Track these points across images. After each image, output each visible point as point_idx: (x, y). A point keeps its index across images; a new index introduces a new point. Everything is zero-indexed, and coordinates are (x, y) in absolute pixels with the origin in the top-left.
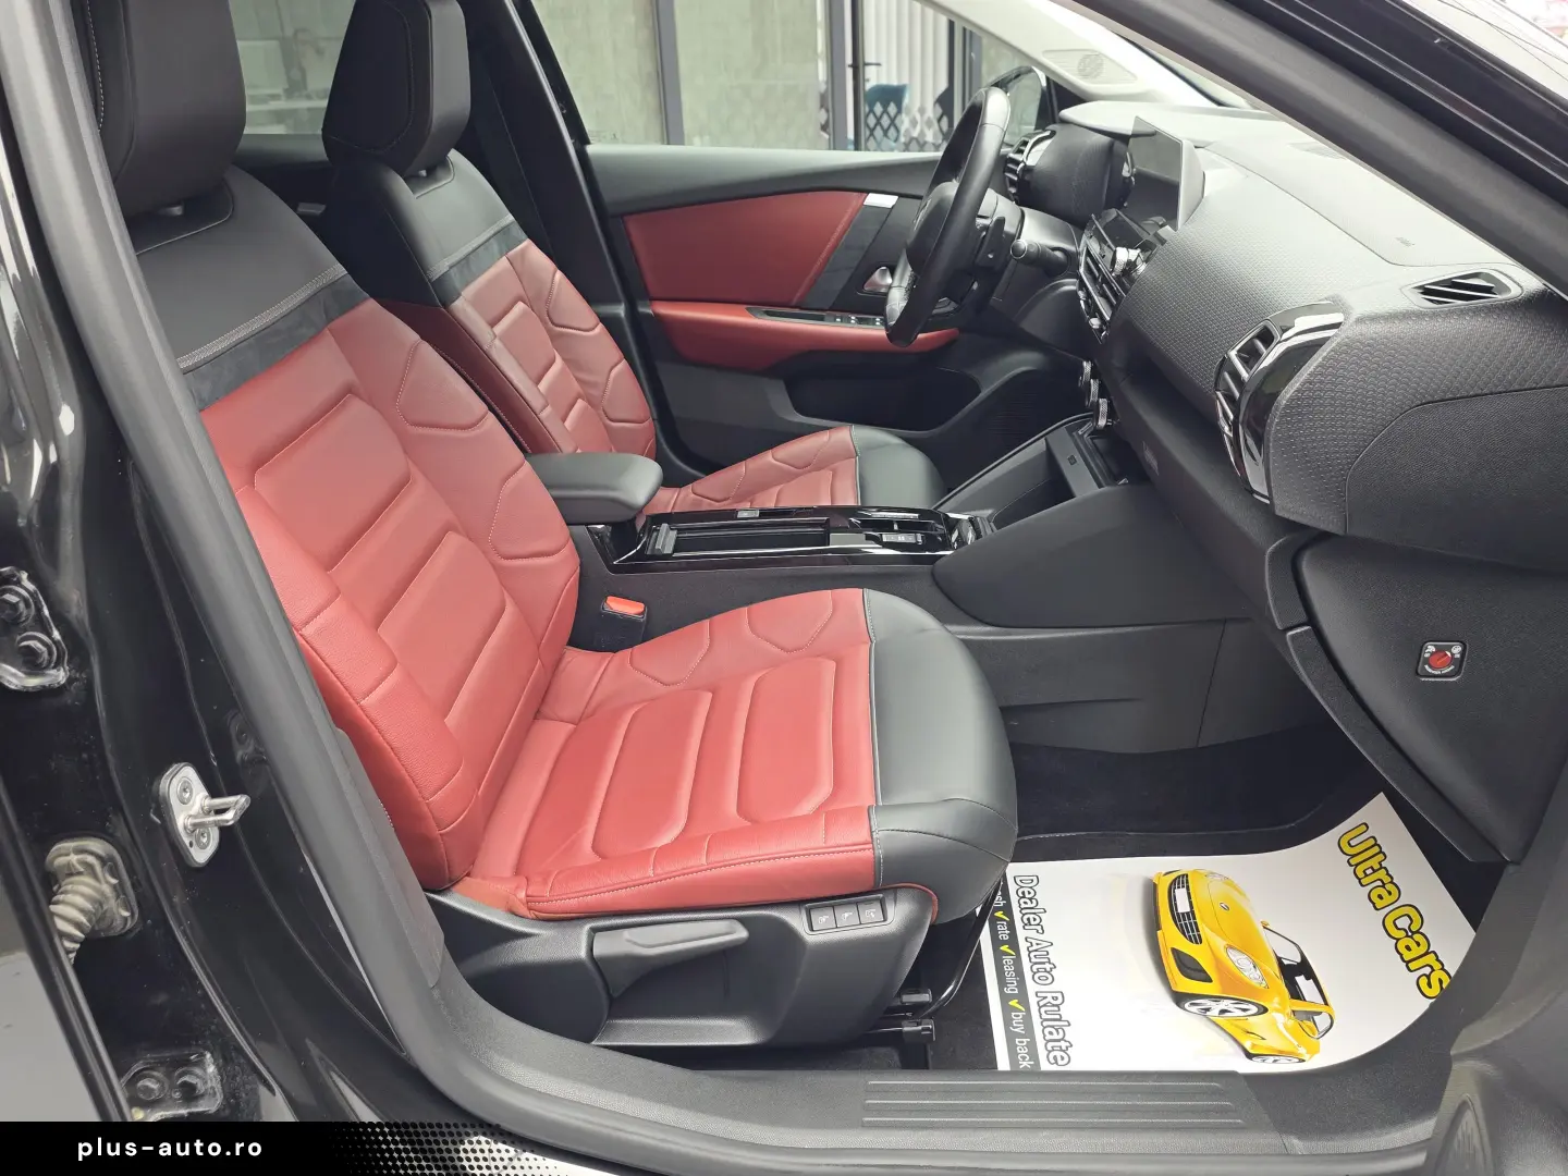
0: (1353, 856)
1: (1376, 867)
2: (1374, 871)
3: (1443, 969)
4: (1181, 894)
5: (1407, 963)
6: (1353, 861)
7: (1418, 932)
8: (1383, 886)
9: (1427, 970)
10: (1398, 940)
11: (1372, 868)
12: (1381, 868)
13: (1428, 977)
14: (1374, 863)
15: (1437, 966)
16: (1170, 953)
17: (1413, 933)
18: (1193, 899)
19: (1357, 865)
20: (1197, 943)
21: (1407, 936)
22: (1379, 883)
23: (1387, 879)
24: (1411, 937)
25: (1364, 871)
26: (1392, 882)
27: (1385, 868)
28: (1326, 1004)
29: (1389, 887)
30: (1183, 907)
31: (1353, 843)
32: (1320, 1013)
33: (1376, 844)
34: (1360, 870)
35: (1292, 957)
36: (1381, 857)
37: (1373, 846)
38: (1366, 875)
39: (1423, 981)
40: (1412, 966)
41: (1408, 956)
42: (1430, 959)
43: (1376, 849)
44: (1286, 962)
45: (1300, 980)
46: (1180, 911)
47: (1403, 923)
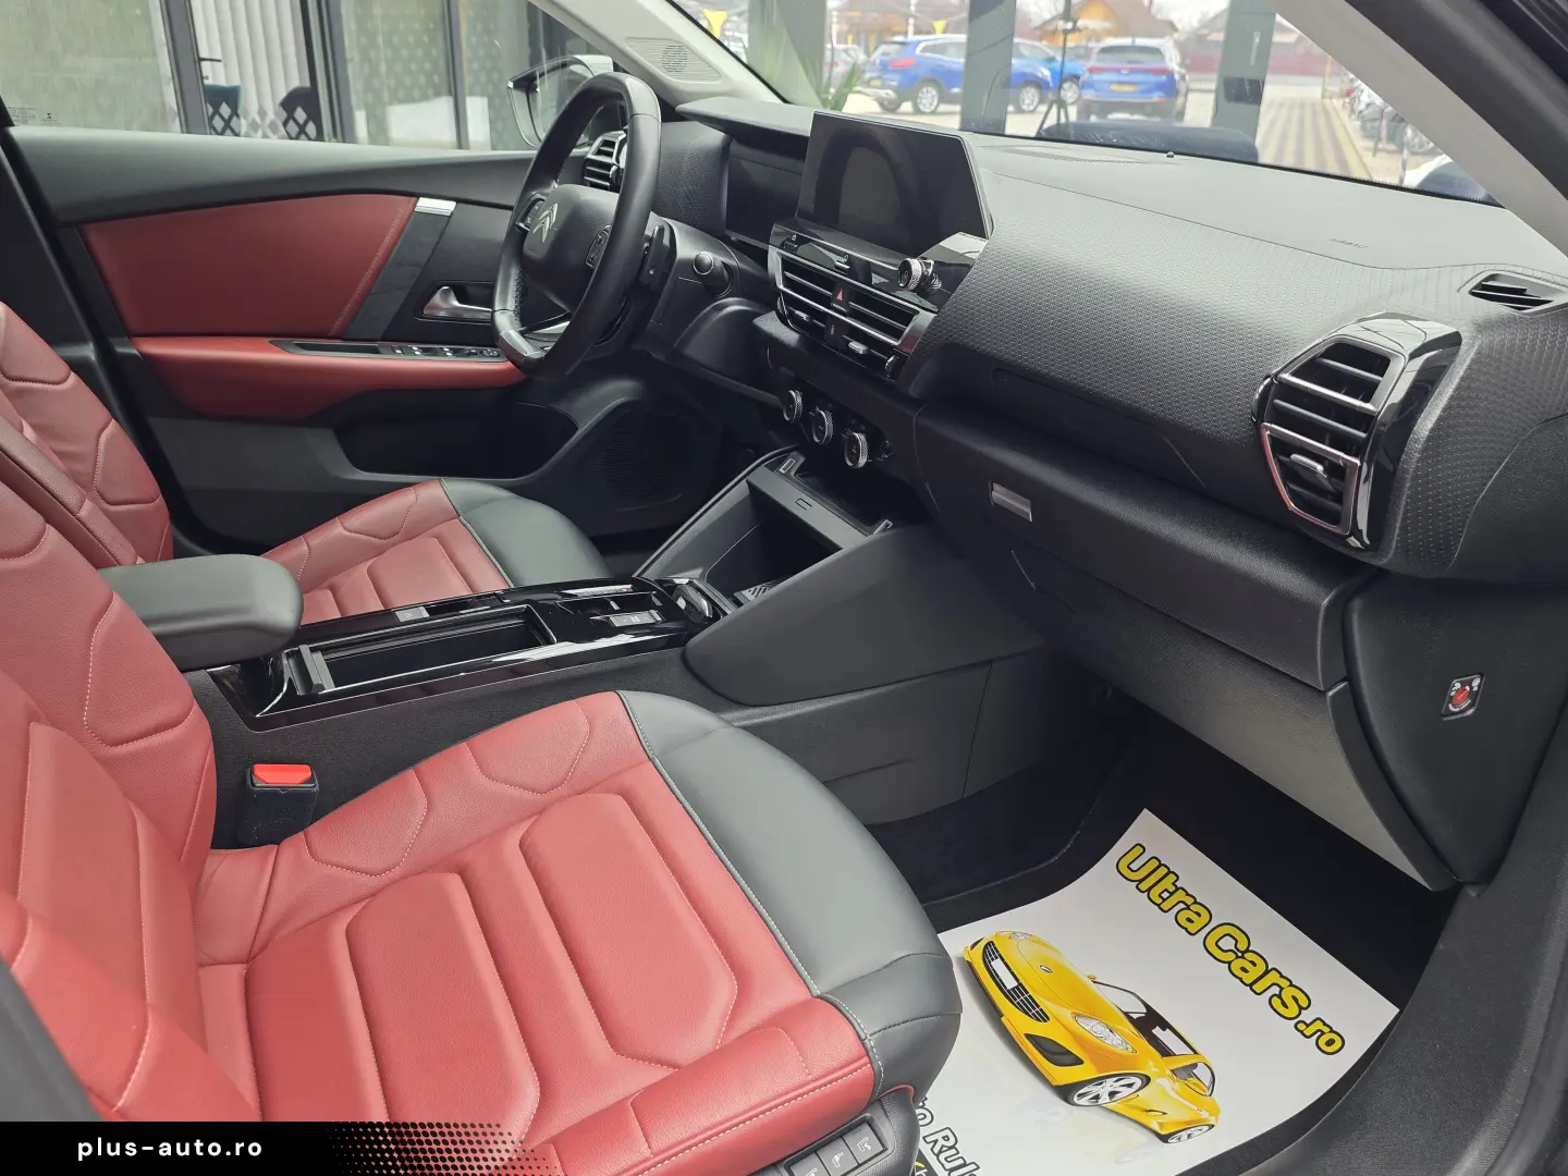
0: (1141, 881)
1: (1172, 889)
2: (1171, 894)
3: (1291, 985)
4: (997, 965)
5: (1251, 985)
6: (1144, 886)
7: (1247, 951)
8: (1188, 908)
9: (1275, 990)
10: (1229, 963)
11: (1166, 890)
12: (1177, 889)
13: (1279, 996)
14: (1167, 884)
15: (1284, 983)
16: (1027, 1041)
17: (1243, 953)
18: (1013, 970)
19: (1149, 890)
20: (1045, 1021)
21: (1238, 957)
22: (1182, 906)
23: (1189, 901)
24: (1242, 957)
25: (1160, 896)
26: (1195, 902)
27: (1182, 889)
28: (1195, 1052)
29: (1195, 908)
30: (1010, 983)
31: (1134, 867)
32: (1195, 1066)
33: (1161, 865)
34: (1154, 894)
35: (1139, 1011)
36: (1172, 878)
37: (1158, 868)
38: (1164, 900)
39: (1276, 1002)
40: (1258, 987)
41: (1248, 978)
42: (1273, 977)
43: (1163, 871)
44: (1135, 1016)
45: (1157, 1031)
46: (1009, 987)
47: (1228, 943)
